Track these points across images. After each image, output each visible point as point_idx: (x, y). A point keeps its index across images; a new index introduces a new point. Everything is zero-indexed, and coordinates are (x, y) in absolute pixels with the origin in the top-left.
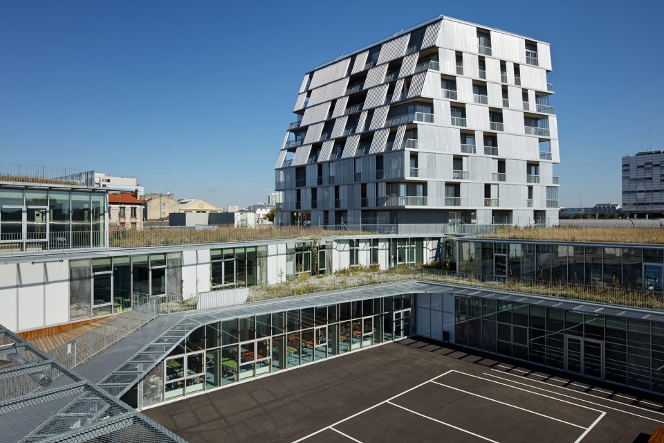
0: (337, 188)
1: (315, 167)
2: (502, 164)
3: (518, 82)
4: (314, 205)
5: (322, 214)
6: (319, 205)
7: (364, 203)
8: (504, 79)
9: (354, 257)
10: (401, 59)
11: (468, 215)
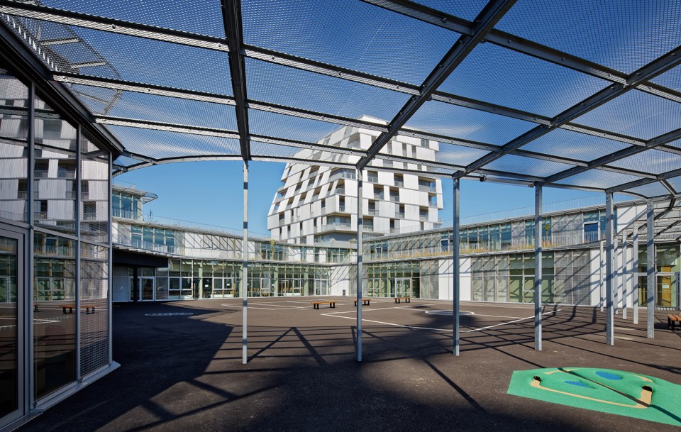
0: (301, 223)
1: (290, 213)
2: (402, 208)
3: (415, 157)
4: (289, 236)
6: (292, 235)
7: (316, 230)
10: (340, 142)
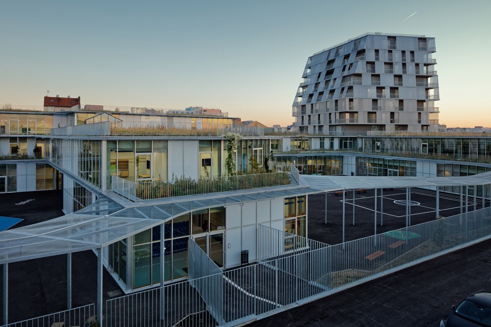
0: (319, 115)
1: (310, 106)
3: (413, 60)
4: (309, 123)
5: (313, 127)
6: (311, 123)
7: (330, 122)
8: (404, 60)
9: (322, 145)
10: (349, 54)
11: (382, 127)
